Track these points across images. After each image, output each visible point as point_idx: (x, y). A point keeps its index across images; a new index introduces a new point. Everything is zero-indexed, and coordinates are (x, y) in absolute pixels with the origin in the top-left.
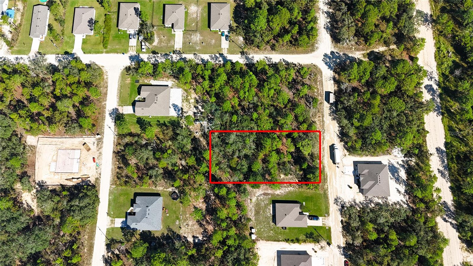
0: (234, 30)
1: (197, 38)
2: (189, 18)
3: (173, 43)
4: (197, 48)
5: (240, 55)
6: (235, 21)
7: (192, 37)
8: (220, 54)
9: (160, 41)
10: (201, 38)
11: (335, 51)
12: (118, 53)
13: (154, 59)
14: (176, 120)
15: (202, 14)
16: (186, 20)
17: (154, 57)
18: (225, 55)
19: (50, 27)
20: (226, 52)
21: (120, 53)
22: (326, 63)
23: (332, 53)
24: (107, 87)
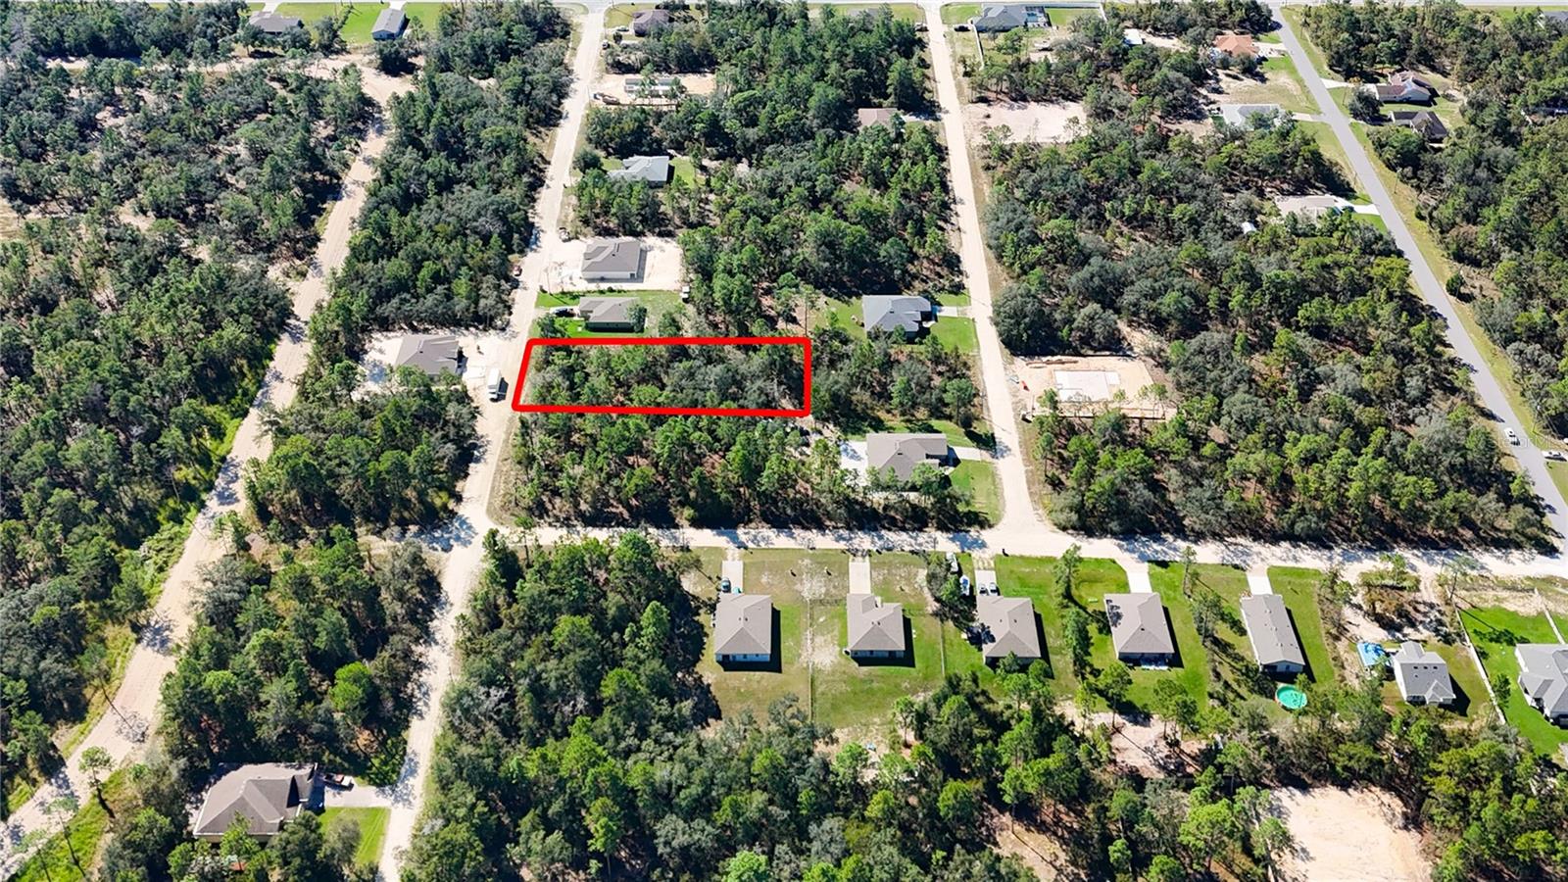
0: (706, 605)
1: (811, 587)
2: (836, 633)
3: (875, 574)
4: (807, 561)
5: (692, 545)
6: (702, 626)
7: (823, 590)
8: (746, 548)
9: (910, 579)
10: (798, 587)
11: (440, 552)
12: (1022, 557)
13: (920, 540)
14: (849, 436)
15: (798, 644)
16: (845, 626)
17: (921, 545)
18: (732, 546)
19: (1238, 627)
20: (730, 553)
21: (1014, 557)
22: (470, 527)
23: (447, 549)
24: (1031, 494)
